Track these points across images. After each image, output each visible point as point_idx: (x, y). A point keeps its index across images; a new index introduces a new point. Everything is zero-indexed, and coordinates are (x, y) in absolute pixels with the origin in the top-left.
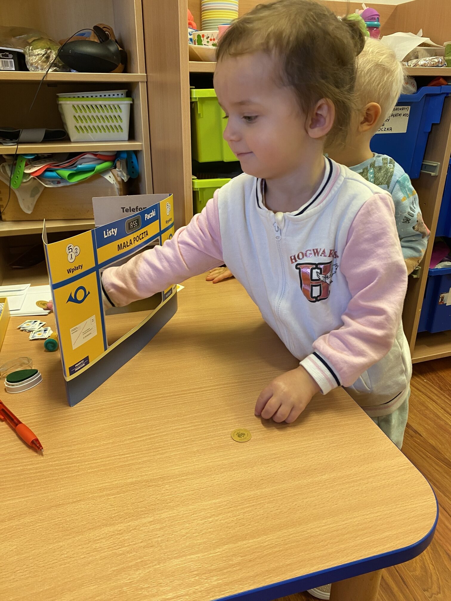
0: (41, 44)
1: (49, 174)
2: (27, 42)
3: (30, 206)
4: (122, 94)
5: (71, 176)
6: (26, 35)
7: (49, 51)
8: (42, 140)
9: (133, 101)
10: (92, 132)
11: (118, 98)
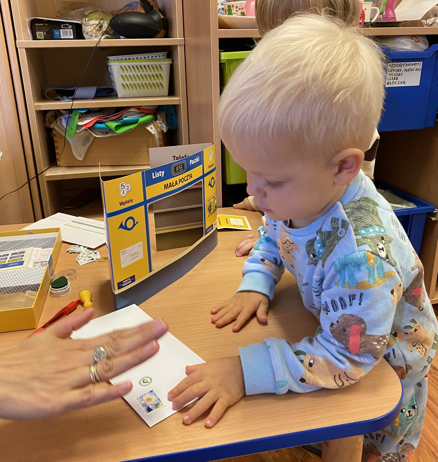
0: (96, 15)
1: (98, 125)
2: (84, 14)
3: (82, 153)
4: (163, 56)
5: (118, 127)
6: (83, 9)
7: (102, 22)
8: (94, 97)
9: (173, 61)
10: (137, 89)
11: (160, 59)
